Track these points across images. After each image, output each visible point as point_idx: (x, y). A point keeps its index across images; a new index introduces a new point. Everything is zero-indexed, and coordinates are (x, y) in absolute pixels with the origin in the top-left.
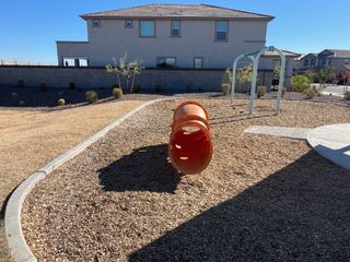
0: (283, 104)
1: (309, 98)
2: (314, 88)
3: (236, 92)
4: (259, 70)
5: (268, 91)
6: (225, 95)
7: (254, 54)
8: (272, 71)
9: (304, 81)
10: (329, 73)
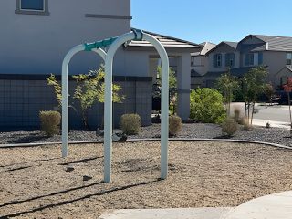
0: (175, 151)
1: (227, 135)
2: (237, 112)
3: (71, 128)
4: (116, 79)
5: (144, 124)
6: (48, 136)
7: (105, 45)
8: (150, 79)
9: (215, 99)
10: (259, 82)
